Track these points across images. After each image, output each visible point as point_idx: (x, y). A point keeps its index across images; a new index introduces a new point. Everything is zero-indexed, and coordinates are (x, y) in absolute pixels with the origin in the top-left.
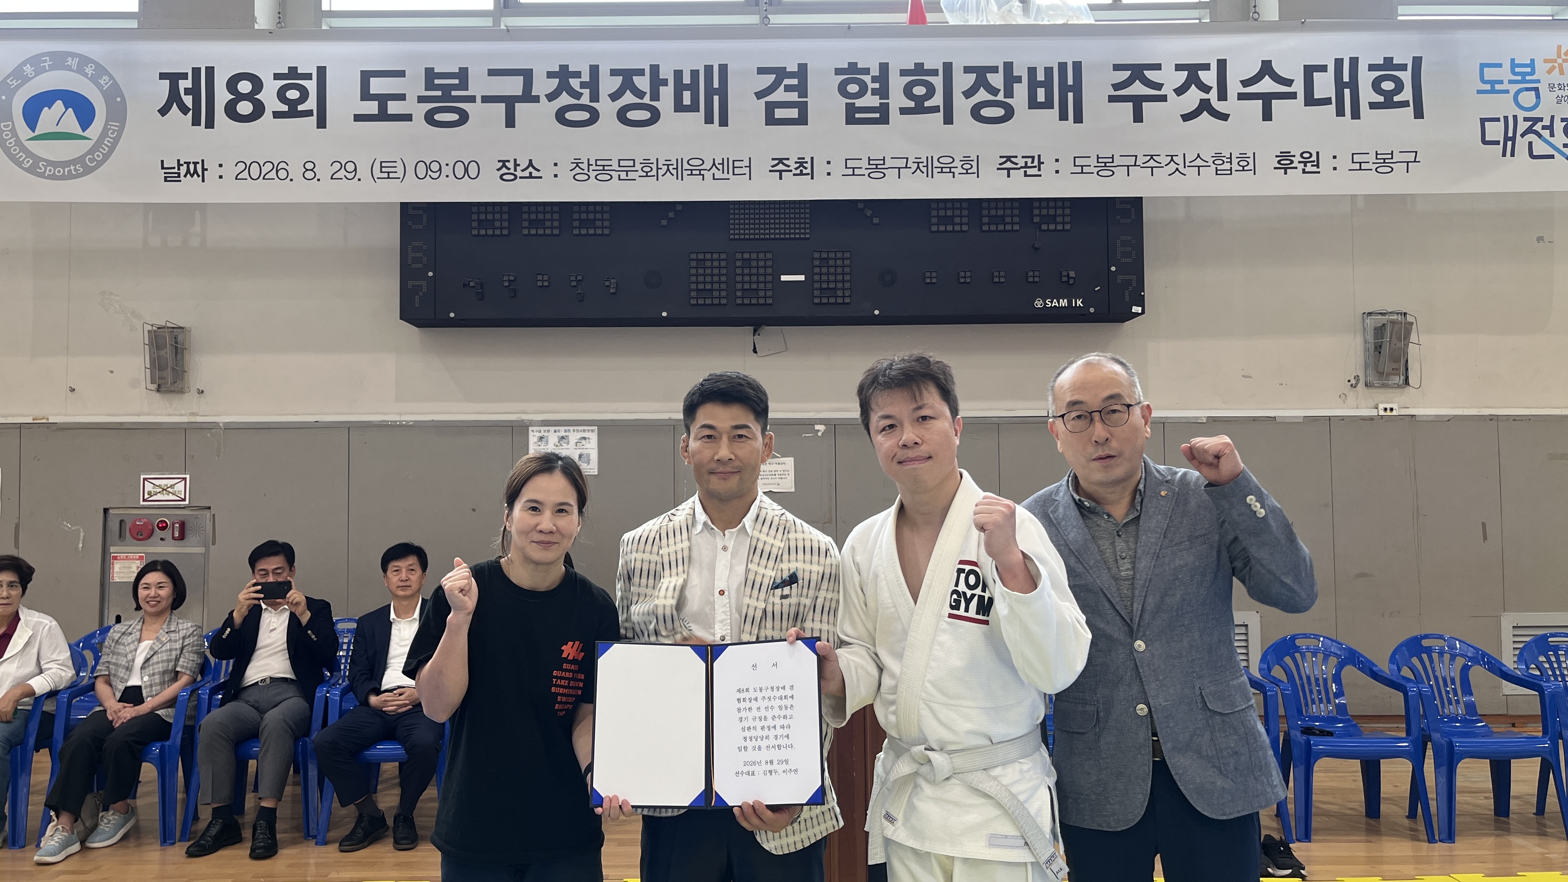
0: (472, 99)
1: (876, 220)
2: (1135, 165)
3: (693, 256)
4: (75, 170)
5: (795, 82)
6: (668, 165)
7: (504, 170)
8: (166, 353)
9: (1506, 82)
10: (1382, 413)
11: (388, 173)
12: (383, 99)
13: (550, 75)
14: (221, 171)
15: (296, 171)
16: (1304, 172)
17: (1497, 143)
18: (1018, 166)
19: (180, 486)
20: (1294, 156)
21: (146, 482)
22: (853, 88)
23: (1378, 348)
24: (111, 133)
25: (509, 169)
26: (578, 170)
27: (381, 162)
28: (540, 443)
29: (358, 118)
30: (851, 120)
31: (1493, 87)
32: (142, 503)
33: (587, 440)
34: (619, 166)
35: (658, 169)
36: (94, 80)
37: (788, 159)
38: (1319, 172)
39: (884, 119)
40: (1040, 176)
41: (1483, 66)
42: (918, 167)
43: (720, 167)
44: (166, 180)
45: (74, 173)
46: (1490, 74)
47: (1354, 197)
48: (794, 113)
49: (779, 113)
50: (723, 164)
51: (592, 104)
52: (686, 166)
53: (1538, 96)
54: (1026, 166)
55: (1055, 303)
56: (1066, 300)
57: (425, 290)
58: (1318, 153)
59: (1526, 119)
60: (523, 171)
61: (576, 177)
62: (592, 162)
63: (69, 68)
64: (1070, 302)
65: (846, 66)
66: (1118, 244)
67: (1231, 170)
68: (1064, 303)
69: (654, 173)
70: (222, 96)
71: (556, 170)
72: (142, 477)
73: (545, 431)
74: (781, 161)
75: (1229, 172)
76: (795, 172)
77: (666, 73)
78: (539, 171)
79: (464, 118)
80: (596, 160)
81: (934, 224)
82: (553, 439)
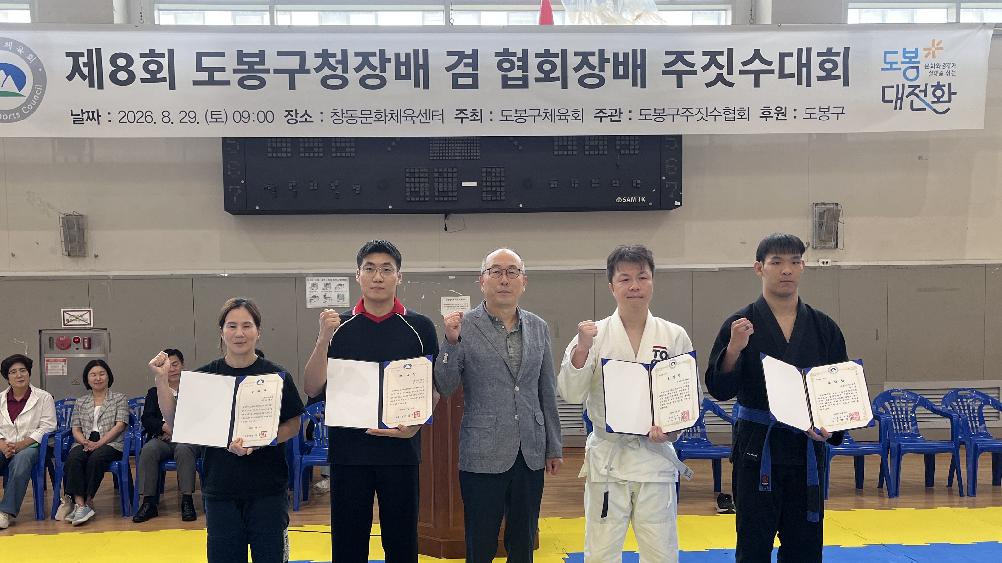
0: (267, 71)
1: (520, 148)
2: (677, 115)
3: (408, 170)
4: (16, 116)
5: (470, 61)
6: (392, 114)
7: (289, 117)
8: (74, 232)
9: (899, 63)
10: (821, 264)
11: (216, 118)
12: (211, 71)
13: (317, 55)
14: (109, 117)
15: (158, 117)
16: (777, 119)
17: (892, 101)
18: (607, 115)
19: (87, 316)
20: (772, 109)
21: (65, 313)
22: (506, 65)
23: (821, 225)
24: (37, 92)
25: (292, 116)
26: (335, 117)
27: (212, 112)
28: (313, 287)
29: (196, 83)
30: (505, 85)
32: (63, 326)
33: (343, 286)
34: (362, 114)
35: (386, 116)
36: (24, 56)
37: (466, 110)
38: (786, 120)
39: (525, 85)
40: (620, 121)
41: (886, 53)
42: (546, 116)
43: (424, 115)
44: (74, 123)
45: (15, 118)
46: (890, 58)
47: (810, 135)
48: (469, 81)
49: (461, 81)
50: (426, 113)
51: (344, 75)
52: (403, 114)
53: (918, 72)
54: (612, 115)
55: (628, 200)
56: (635, 198)
57: (239, 191)
58: (786, 108)
59: (910, 86)
60: (301, 117)
61: (335, 121)
62: (345, 112)
63: (6, 49)
64: (637, 199)
65: (502, 51)
66: (667, 162)
67: (734, 118)
68: (634, 199)
69: (383, 119)
70: (107, 68)
71: (322, 117)
72: (62, 310)
73: (316, 280)
74: (462, 111)
75: (733, 119)
76: (470, 118)
77: (390, 54)
78: (311, 117)
79: (263, 83)
80: (347, 111)
81: (556, 151)
82: (321, 285)
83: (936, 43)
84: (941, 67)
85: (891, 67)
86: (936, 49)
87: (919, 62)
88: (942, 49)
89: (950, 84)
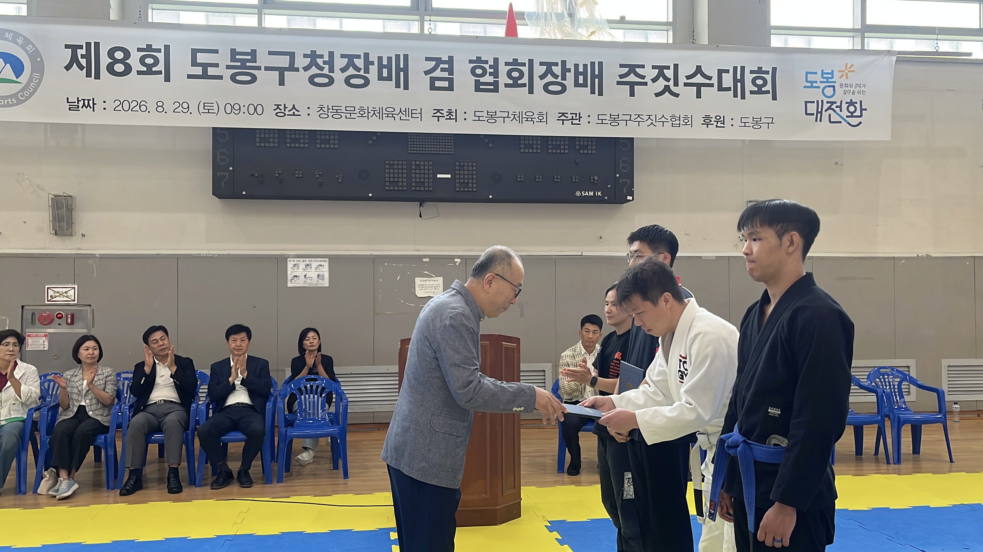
0: (259, 68)
1: (491, 145)
2: (630, 120)
3: (387, 162)
4: (12, 101)
5: (446, 66)
6: (374, 111)
7: (278, 110)
8: (63, 212)
9: (818, 82)
11: (209, 110)
12: (205, 66)
13: (305, 56)
14: (105, 105)
15: (152, 106)
16: (717, 126)
17: (813, 114)
18: (568, 119)
19: (71, 293)
20: (712, 118)
21: (49, 290)
22: (479, 71)
24: (35, 80)
25: (281, 110)
26: (322, 112)
27: (204, 103)
28: (294, 268)
29: (190, 77)
30: (477, 89)
31: (812, 84)
33: (323, 267)
34: (346, 110)
35: (368, 112)
36: (23, 47)
37: (443, 110)
38: (724, 127)
39: (496, 90)
40: (580, 124)
41: (807, 73)
42: (514, 117)
43: (404, 113)
44: (70, 110)
45: (10, 103)
46: (811, 77)
47: (743, 141)
48: (446, 84)
49: (438, 84)
50: (406, 111)
51: (330, 74)
52: (384, 112)
53: (834, 90)
54: (572, 119)
55: (587, 194)
56: (592, 192)
57: (227, 178)
58: (724, 116)
59: (828, 102)
60: (289, 111)
61: (321, 116)
62: (330, 107)
63: (6, 39)
64: (594, 194)
65: (475, 59)
66: (621, 162)
67: (680, 124)
68: (591, 194)
69: (366, 115)
70: (105, 60)
71: (309, 111)
72: (47, 287)
73: (297, 261)
74: (438, 111)
75: (679, 125)
76: (446, 117)
77: (373, 58)
78: (299, 111)
79: (254, 79)
80: (332, 106)
81: (522, 148)
82: (302, 265)
83: (848, 66)
84: (854, 87)
85: (812, 85)
86: (849, 71)
87: (835, 82)
88: (853, 71)
89: (861, 102)
